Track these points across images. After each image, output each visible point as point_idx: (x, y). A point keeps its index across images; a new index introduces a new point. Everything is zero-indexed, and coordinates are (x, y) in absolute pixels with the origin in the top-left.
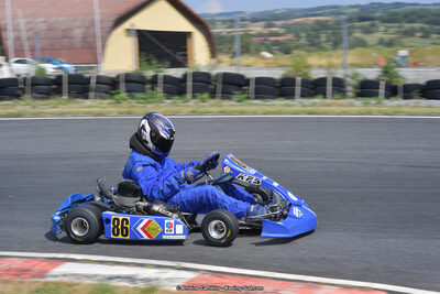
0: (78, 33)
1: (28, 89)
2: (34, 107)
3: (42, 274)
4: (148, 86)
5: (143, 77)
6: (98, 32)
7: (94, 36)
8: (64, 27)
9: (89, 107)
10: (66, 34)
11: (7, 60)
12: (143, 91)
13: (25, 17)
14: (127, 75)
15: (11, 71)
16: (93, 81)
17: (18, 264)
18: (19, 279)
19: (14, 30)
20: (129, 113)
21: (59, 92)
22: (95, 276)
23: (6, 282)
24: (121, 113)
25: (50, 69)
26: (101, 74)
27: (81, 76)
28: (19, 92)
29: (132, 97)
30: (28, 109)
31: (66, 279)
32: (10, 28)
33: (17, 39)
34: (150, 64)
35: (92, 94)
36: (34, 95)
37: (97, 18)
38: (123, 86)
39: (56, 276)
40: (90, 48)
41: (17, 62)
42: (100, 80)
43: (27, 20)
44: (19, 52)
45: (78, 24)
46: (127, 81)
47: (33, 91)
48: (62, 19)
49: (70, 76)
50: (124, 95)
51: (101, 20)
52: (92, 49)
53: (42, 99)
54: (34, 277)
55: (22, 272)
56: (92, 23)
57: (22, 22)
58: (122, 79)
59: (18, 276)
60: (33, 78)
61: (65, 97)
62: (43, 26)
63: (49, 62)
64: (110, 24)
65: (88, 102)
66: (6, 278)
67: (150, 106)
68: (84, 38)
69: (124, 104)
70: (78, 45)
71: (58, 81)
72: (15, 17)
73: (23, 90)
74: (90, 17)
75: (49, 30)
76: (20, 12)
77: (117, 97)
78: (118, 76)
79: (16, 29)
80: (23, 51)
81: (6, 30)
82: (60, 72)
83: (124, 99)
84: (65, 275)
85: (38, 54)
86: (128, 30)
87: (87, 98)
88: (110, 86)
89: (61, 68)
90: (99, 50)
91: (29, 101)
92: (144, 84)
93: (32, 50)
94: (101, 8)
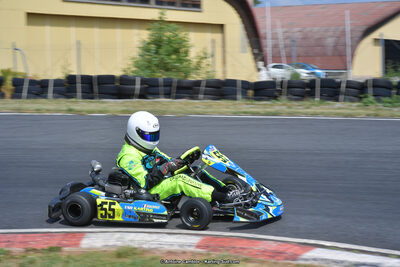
0: (330, 41)
1: (285, 90)
2: (289, 107)
3: (294, 257)
4: (394, 91)
5: (390, 83)
6: (348, 41)
7: (345, 45)
8: (317, 36)
9: (339, 108)
10: (320, 42)
11: (265, 65)
12: (390, 96)
13: (283, 27)
14: (375, 81)
15: (269, 75)
16: (343, 85)
17: (273, 246)
18: (273, 261)
19: (273, 39)
20: (376, 116)
21: (312, 95)
22: (342, 262)
23: (262, 262)
24: (368, 115)
25: (304, 74)
26: (350, 78)
27: (332, 81)
28: (276, 94)
29: (379, 101)
30: (284, 109)
31: (316, 263)
32: (269, 36)
33: (275, 46)
34: (396, 71)
35: (341, 97)
36: (290, 96)
37: (348, 29)
38: (370, 90)
39: (306, 260)
40: (341, 56)
41: (274, 67)
42: (350, 85)
43: (285, 29)
44: (276, 58)
45: (331, 33)
46: (374, 86)
47: (289, 93)
48: (316, 29)
49: (322, 81)
50: (371, 98)
51: (352, 31)
52: (342, 56)
53: (296, 100)
54: (287, 259)
55: (276, 254)
56: (343, 33)
57: (280, 31)
58: (370, 84)
59: (273, 257)
60: (289, 82)
61: (317, 99)
62: (298, 35)
63: (303, 67)
64: (360, 34)
65: (338, 104)
66: (262, 258)
67: (396, 109)
68: (334, 46)
69: (372, 107)
70: (330, 53)
71: (311, 84)
72: (273, 26)
73: (280, 92)
74: (341, 28)
75: (304, 38)
76: (278, 23)
77: (365, 100)
78: (367, 81)
79: (275, 37)
80: (280, 57)
81: (265, 38)
82: (313, 77)
83: (371, 102)
84: (315, 259)
85: (294, 60)
86: (376, 40)
87: (337, 100)
88: (359, 90)
89: (313, 73)
90: (348, 58)
91: (284, 102)
92: (390, 89)
93: (289, 57)
94: (351, 19)
